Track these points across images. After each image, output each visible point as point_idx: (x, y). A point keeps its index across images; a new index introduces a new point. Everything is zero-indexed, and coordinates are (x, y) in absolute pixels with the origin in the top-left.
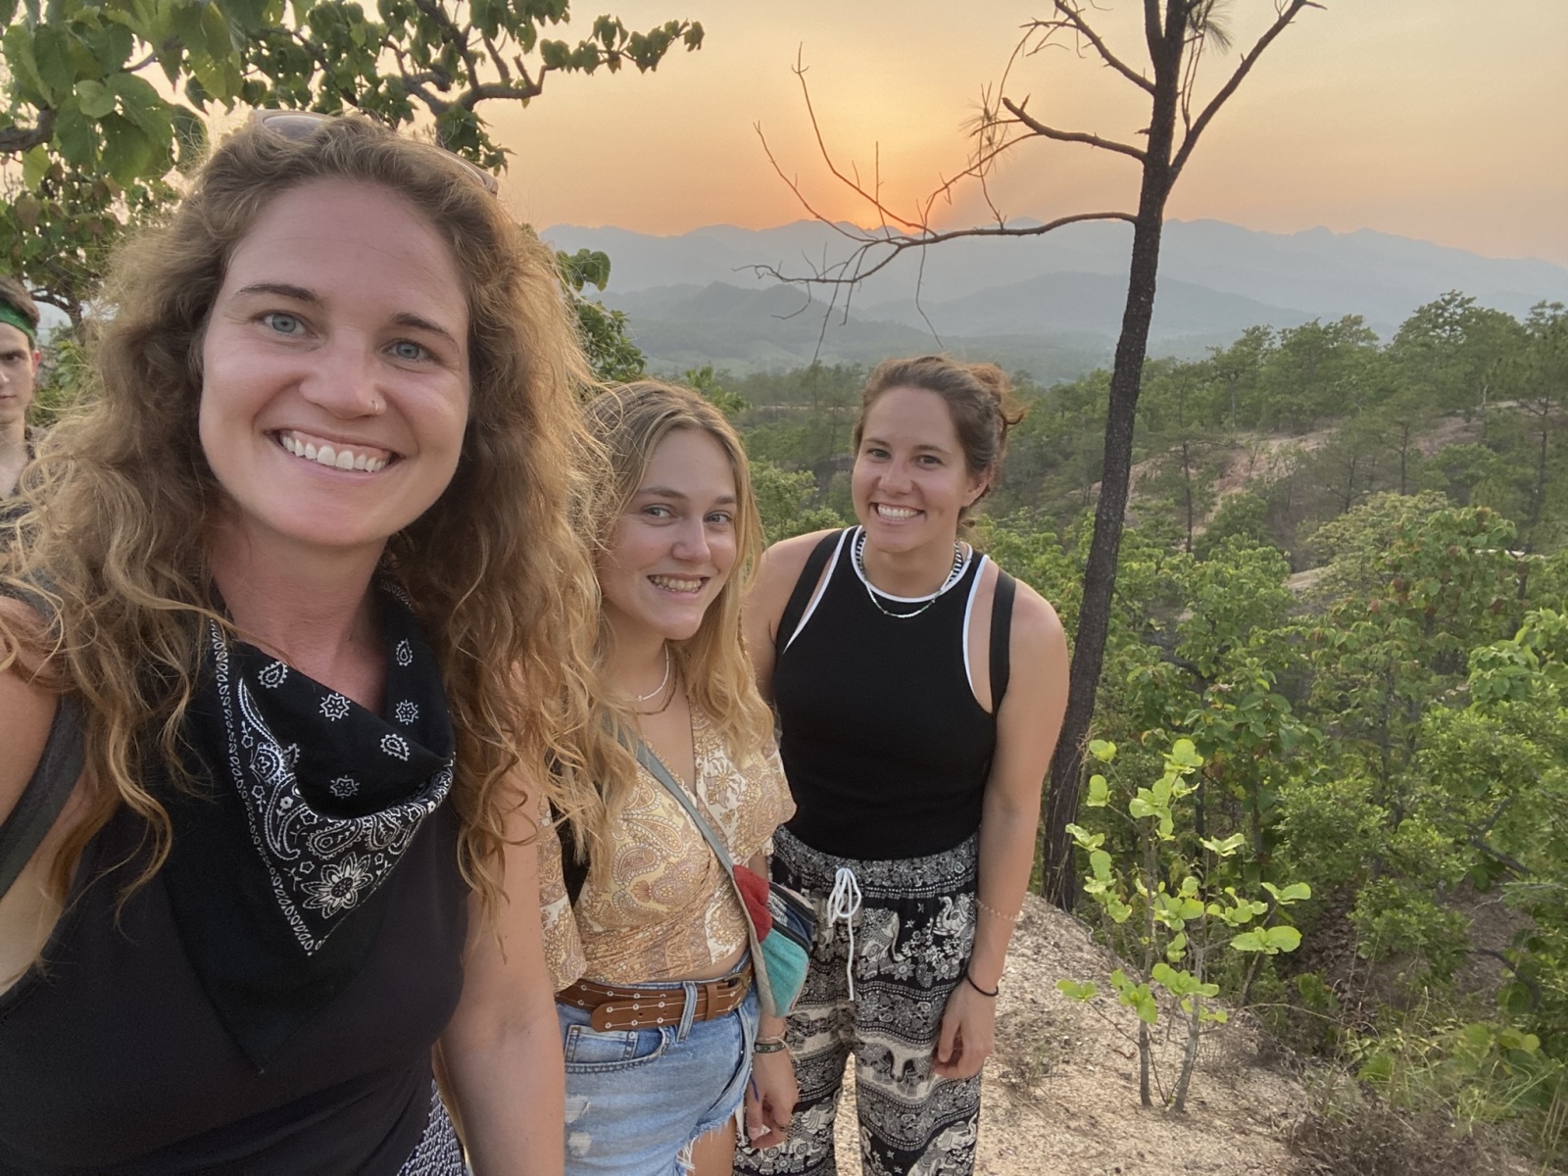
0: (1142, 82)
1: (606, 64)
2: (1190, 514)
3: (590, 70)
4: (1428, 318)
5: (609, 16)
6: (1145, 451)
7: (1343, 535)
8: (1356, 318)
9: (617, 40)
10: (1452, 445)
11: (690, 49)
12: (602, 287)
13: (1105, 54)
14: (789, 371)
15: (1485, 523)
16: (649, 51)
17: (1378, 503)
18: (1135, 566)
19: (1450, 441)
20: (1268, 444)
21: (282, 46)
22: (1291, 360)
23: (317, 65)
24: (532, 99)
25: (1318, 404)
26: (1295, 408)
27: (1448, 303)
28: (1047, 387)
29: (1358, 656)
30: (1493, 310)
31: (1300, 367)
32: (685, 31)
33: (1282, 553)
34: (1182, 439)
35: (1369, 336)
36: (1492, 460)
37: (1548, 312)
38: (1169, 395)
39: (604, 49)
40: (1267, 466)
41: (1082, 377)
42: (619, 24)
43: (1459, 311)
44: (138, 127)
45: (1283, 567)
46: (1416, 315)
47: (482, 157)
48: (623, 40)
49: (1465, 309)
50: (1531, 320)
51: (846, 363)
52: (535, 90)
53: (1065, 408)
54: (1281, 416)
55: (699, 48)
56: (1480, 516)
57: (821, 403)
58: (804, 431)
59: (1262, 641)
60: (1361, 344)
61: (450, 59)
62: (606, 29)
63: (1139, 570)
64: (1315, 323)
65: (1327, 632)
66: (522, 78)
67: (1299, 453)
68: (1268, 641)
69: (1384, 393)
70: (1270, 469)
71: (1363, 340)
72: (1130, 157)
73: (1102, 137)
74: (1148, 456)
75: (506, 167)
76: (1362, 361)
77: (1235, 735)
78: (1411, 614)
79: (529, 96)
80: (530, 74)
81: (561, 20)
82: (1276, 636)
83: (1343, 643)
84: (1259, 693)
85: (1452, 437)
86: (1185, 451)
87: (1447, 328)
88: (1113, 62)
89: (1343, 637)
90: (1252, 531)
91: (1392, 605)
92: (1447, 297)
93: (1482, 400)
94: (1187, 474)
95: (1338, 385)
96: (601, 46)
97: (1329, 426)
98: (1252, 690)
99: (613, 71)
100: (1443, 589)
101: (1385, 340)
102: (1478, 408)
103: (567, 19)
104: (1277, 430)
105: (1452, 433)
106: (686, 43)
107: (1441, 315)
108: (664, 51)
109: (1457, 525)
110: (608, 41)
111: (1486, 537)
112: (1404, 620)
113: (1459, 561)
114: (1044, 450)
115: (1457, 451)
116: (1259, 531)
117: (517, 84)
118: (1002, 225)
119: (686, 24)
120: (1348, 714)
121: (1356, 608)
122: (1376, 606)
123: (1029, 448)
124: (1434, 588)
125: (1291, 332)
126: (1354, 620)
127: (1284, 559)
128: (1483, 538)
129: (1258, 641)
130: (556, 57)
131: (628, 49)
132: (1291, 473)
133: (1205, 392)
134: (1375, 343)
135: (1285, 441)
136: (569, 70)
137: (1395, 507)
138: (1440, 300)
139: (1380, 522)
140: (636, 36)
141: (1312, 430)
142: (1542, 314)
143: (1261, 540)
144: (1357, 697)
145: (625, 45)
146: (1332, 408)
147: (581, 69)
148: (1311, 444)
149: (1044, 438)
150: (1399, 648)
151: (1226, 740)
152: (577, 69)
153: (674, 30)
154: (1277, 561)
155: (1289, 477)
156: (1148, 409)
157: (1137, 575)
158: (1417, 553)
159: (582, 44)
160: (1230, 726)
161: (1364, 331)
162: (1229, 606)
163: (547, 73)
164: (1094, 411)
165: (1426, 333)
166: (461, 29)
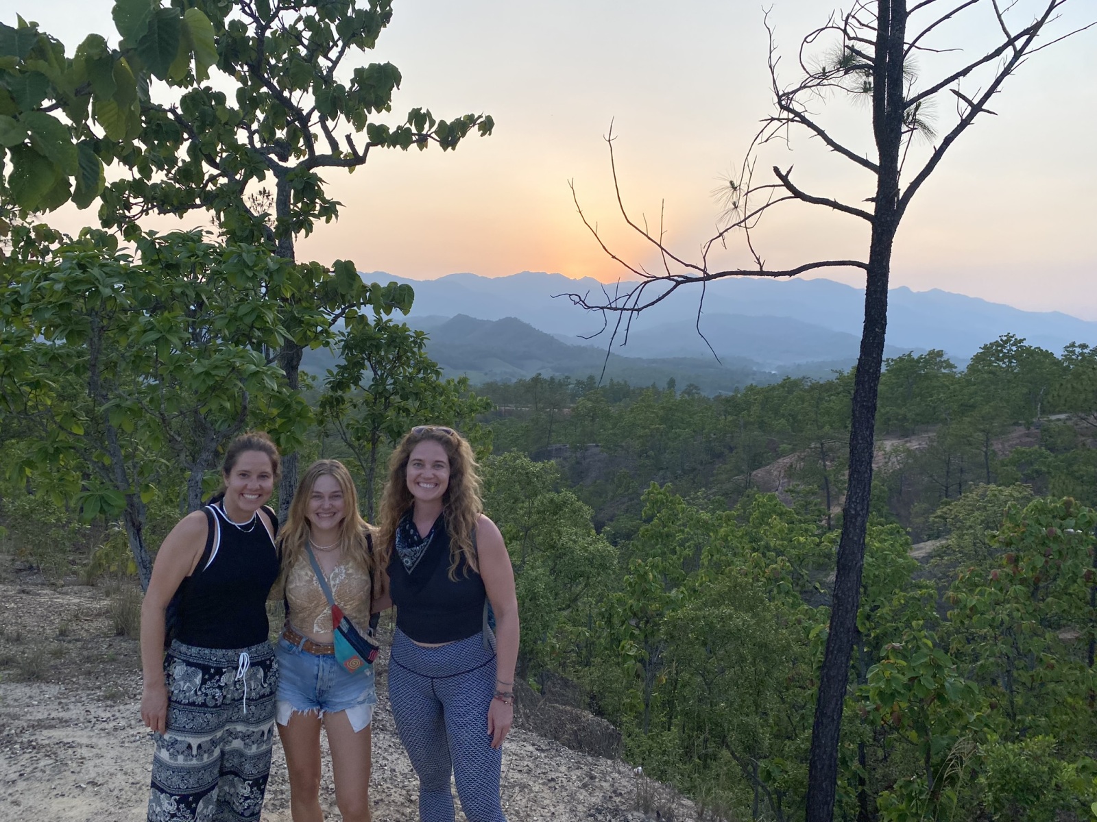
0: (865, 163)
1: (416, 144)
2: (828, 497)
3: (405, 147)
4: (991, 352)
5: (421, 109)
6: (790, 446)
7: (956, 516)
8: (938, 352)
9: (427, 126)
10: (1019, 447)
11: (482, 135)
12: (406, 312)
13: (830, 142)
14: (514, 380)
15: (1071, 510)
16: (450, 135)
17: (980, 491)
18: (802, 539)
19: (1017, 444)
20: (882, 444)
21: (158, 120)
22: (894, 381)
23: (186, 136)
24: (358, 167)
25: (917, 415)
26: (900, 417)
27: (1006, 342)
28: (711, 397)
29: (987, 616)
30: (1039, 348)
31: (902, 386)
32: (479, 121)
33: (905, 529)
34: (819, 438)
35: (951, 366)
36: (1050, 459)
37: (1078, 350)
38: (806, 404)
39: (416, 132)
40: (883, 461)
41: (737, 390)
42: (428, 114)
43: (1014, 348)
44: (45, 157)
45: (907, 540)
46: (982, 351)
47: (318, 207)
48: (431, 127)
49: (1018, 347)
50: (1065, 356)
51: (559, 376)
52: (361, 160)
53: (726, 412)
54: (890, 423)
55: (490, 134)
56: (1068, 504)
57: (540, 405)
58: (527, 426)
59: (903, 602)
60: (943, 371)
61: (293, 137)
62: (418, 117)
63: (805, 543)
64: (910, 355)
65: (959, 596)
66: (350, 151)
67: (908, 450)
68: (907, 602)
69: (966, 408)
70: (886, 463)
71: (945, 368)
72: (861, 218)
73: (841, 202)
74: (793, 450)
75: (337, 216)
76: (947, 383)
77: (909, 687)
78: (1023, 581)
79: (355, 165)
80: (357, 148)
81: (384, 110)
82: (914, 598)
83: (974, 606)
84: (925, 650)
85: (1018, 441)
86: (822, 448)
87: (1006, 360)
88: (838, 148)
89: (973, 600)
90: (879, 511)
91: (1008, 575)
92: (1004, 338)
93: (1037, 414)
94: (825, 465)
95: (931, 401)
96: (414, 130)
97: (927, 431)
98: (918, 648)
99: (421, 149)
100: (1046, 562)
101: (962, 367)
102: (1034, 420)
103: (389, 109)
104: (888, 433)
105: (1018, 438)
106: (479, 130)
107: (1001, 351)
108: (464, 135)
109: (1051, 511)
110: (420, 127)
111: (1074, 521)
112: (1019, 587)
113: (1056, 539)
114: (713, 444)
115: (1024, 452)
116: (884, 511)
117: (346, 155)
118: (761, 267)
119: (480, 117)
120: (982, 665)
121: (977, 576)
122: (995, 575)
123: (701, 443)
124: (1040, 562)
125: (892, 360)
126: (977, 586)
127: (908, 533)
128: (1073, 522)
129: (899, 601)
130: (379, 136)
131: (435, 132)
132: (901, 465)
133: (832, 404)
134: (954, 370)
135: (895, 442)
136: (389, 147)
137: (995, 495)
138: (999, 340)
139: (985, 507)
140: (442, 123)
141: (914, 434)
142: (1073, 352)
143: (886, 518)
144: (986, 650)
145: (434, 129)
146: (928, 419)
147: (398, 147)
148: (914, 445)
149: (712, 435)
150: (1018, 610)
151: (902, 691)
152: (394, 147)
153: (471, 120)
154: (901, 536)
155: (900, 469)
156: (790, 415)
157: (804, 547)
158: (1023, 532)
159: (399, 128)
160: (905, 679)
161: (945, 361)
162: (877, 573)
163: (371, 148)
164: (749, 416)
165: (990, 365)
166: (305, 113)
